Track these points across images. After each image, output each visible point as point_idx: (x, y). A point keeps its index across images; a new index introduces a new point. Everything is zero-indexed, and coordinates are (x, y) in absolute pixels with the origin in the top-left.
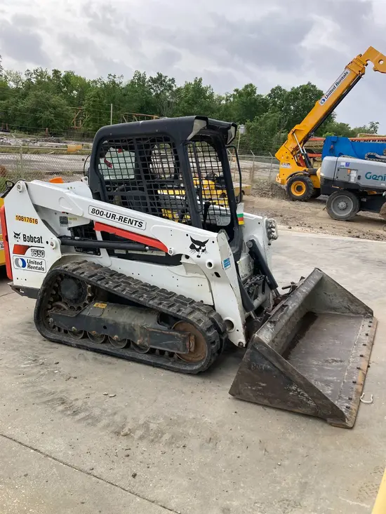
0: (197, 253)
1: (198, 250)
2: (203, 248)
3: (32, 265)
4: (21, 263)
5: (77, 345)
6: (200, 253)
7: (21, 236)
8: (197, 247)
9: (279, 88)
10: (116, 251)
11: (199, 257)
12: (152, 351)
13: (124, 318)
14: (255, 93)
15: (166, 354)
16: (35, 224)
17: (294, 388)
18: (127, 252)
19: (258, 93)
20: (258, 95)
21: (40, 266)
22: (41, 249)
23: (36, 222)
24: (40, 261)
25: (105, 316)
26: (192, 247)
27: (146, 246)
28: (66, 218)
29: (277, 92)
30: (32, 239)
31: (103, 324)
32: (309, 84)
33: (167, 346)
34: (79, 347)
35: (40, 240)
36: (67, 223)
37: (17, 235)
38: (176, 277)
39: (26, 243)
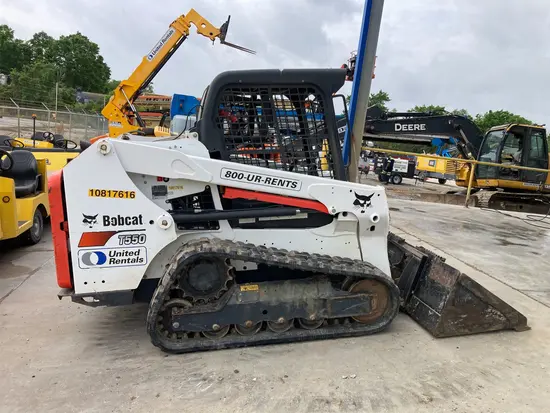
0: (361, 209)
1: (362, 205)
2: (368, 202)
3: (117, 258)
4: (94, 258)
5: (226, 345)
6: (365, 208)
7: (100, 219)
8: (362, 202)
9: (43, 34)
10: (241, 221)
11: (363, 212)
12: (330, 322)
13: (290, 294)
14: (12, 37)
15: (336, 321)
16: (129, 199)
17: (489, 310)
18: (257, 220)
19: (16, 37)
20: (17, 40)
21: (136, 257)
22: (139, 233)
23: (132, 195)
24: (135, 250)
25: (263, 298)
26: (356, 203)
27: (297, 208)
28: (164, 188)
29: (41, 39)
30: (120, 220)
31: (262, 310)
32: (79, 34)
33: (351, 311)
34: (228, 347)
35: (138, 220)
36: (165, 193)
37: (88, 219)
38: (320, 239)
39: (111, 228)
